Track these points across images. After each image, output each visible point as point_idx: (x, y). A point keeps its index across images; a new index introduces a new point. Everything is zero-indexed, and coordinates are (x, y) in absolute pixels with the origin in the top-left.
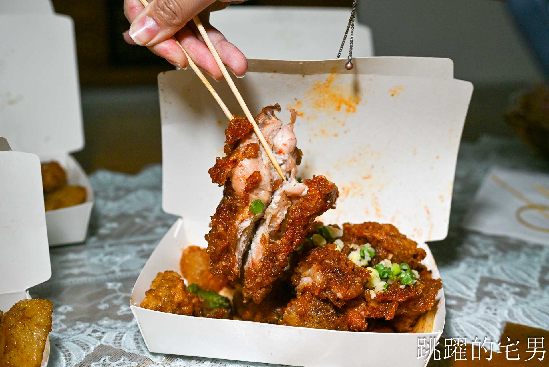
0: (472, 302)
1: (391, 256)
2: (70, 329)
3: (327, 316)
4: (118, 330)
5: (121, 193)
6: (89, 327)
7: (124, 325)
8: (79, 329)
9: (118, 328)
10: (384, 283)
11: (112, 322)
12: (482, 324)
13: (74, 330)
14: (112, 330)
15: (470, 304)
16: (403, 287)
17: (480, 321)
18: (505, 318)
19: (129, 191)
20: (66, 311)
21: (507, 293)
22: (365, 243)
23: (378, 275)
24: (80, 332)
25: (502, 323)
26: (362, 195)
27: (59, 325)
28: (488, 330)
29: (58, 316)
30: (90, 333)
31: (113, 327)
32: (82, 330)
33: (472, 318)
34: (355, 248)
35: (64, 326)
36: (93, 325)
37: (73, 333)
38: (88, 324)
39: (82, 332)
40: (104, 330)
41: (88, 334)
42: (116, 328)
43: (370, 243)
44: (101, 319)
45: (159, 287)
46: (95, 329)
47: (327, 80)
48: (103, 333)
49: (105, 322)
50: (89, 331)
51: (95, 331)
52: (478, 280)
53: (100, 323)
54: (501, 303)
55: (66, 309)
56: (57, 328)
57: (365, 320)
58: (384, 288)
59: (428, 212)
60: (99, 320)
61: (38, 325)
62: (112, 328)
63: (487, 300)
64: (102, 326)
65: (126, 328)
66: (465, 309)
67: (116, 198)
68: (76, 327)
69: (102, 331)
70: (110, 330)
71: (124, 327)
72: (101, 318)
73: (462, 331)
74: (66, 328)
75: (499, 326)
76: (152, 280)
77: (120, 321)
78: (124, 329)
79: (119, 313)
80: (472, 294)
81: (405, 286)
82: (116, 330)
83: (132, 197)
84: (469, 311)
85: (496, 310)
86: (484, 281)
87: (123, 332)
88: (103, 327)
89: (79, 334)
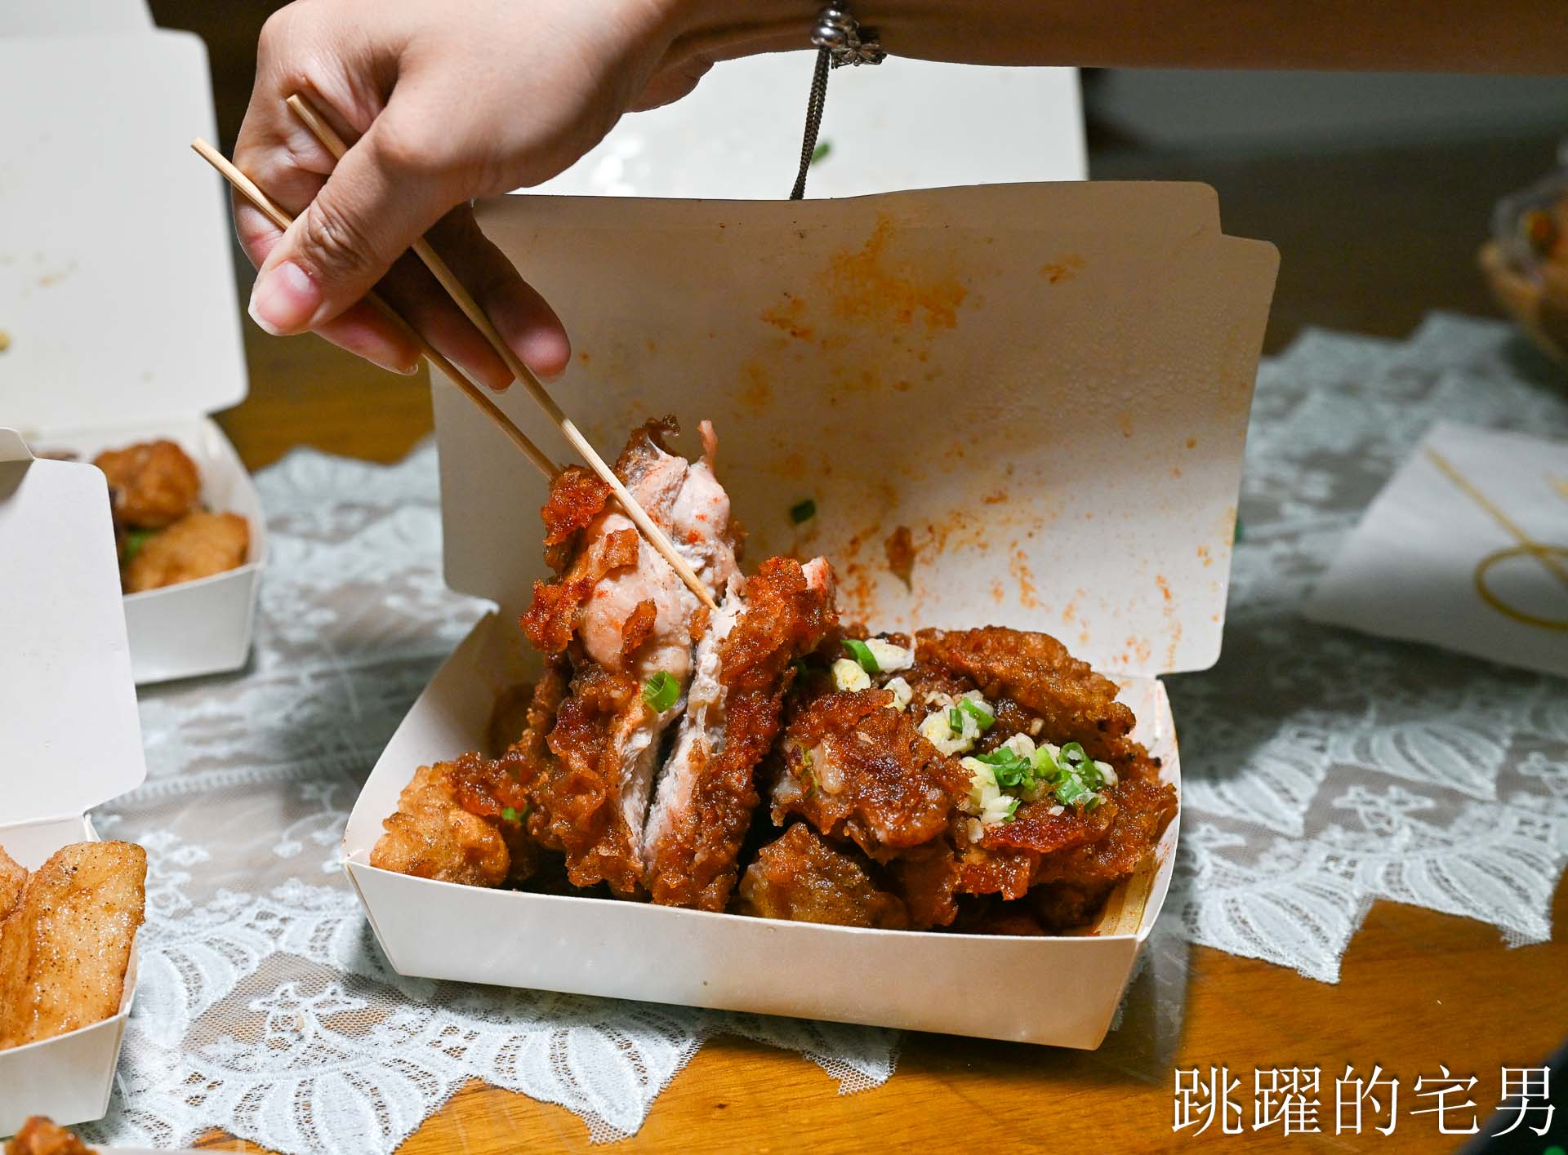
0: (1290, 839)
1: (1037, 725)
2: (200, 911)
3: (848, 887)
4: (323, 914)
5: (355, 518)
6: (249, 904)
7: (339, 900)
8: (223, 910)
9: (323, 907)
10: (1008, 800)
11: (309, 890)
12: (1307, 902)
13: (210, 911)
14: (307, 913)
15: (1283, 846)
16: (1056, 811)
17: (1302, 894)
18: (1375, 887)
19: (374, 513)
20: (192, 861)
21: (1395, 813)
22: (966, 689)
23: (993, 780)
24: (227, 917)
25: (1360, 902)
26: (983, 546)
27: (173, 900)
28: (1318, 922)
29: (171, 874)
30: (252, 921)
31: (311, 904)
32: (232, 911)
33: (1282, 888)
34: (940, 703)
35: (186, 902)
36: (260, 900)
37: (208, 920)
38: (246, 897)
39: (232, 918)
40: (286, 914)
41: (247, 922)
42: (318, 908)
43: (981, 690)
44: (282, 885)
45: (417, 807)
46: (263, 909)
47: (868, 245)
48: (284, 920)
49: (292, 891)
50: (250, 914)
51: (264, 916)
52: (1320, 776)
53: (277, 892)
54: (1375, 842)
55: (192, 854)
56: (167, 907)
57: (950, 899)
58: (1006, 815)
59: (1167, 595)
60: (274, 887)
61: (109, 908)
62: (307, 909)
63: (1336, 833)
64: (281, 901)
65: (344, 908)
66: (1267, 861)
67: (340, 535)
68: (215, 905)
69: (281, 916)
70: (302, 911)
71: (338, 904)
72: (281, 881)
73: (1244, 922)
74: (191, 906)
75: (1353, 909)
76: (403, 788)
77: (328, 888)
78: (338, 911)
79: (328, 867)
80: (1293, 818)
81: (1063, 808)
82: (318, 913)
83: (379, 531)
84: (1274, 865)
85: (1353, 863)
86: (1338, 778)
87: (336, 918)
88: (284, 906)
89: (223, 923)
